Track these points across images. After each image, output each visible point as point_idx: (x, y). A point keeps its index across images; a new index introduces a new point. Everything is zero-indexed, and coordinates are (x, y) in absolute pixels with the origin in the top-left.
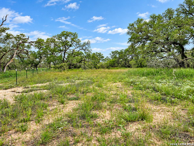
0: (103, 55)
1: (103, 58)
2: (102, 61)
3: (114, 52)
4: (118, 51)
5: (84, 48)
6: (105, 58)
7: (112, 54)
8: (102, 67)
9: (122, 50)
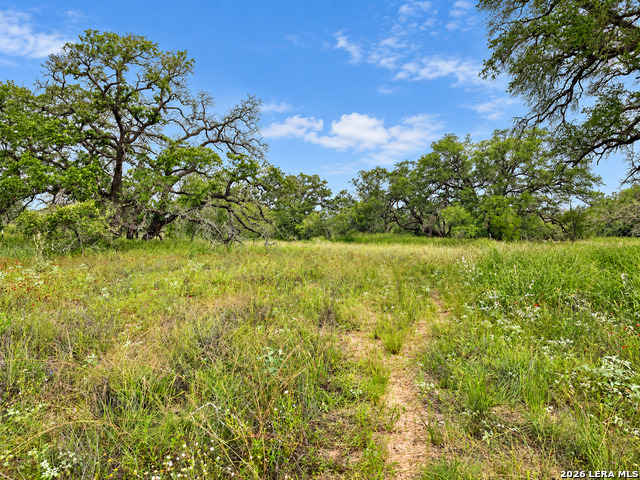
0: (328, 187)
1: (326, 198)
2: (323, 206)
3: (372, 174)
4: (384, 171)
5: (229, 133)
6: (333, 197)
7: (361, 180)
8: (321, 231)
9: (407, 162)
